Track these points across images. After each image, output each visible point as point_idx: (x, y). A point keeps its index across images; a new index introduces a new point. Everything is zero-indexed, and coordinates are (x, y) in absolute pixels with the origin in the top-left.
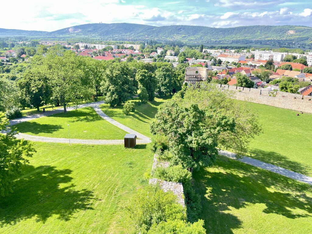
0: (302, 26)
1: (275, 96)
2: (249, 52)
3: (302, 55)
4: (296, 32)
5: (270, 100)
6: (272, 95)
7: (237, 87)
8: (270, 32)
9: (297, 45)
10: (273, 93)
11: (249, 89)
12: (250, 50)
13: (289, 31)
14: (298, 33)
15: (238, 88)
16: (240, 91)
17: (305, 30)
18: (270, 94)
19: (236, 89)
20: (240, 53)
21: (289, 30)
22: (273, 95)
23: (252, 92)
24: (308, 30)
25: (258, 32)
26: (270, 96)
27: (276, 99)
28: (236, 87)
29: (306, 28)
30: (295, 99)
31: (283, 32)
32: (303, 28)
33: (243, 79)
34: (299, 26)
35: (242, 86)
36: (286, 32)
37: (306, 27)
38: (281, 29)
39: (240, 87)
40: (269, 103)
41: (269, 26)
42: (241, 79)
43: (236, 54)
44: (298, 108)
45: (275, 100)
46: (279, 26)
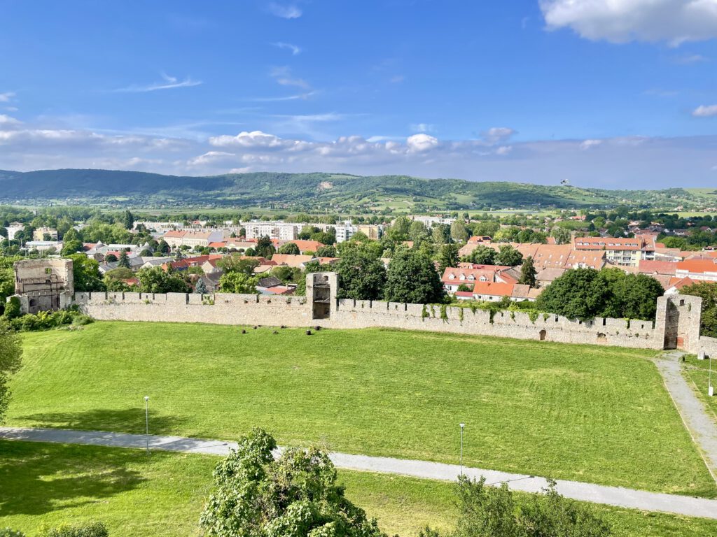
0: (344, 174)
1: (213, 303)
2: (238, 223)
3: (330, 225)
4: (334, 185)
5: (206, 313)
6: (208, 303)
7: (140, 295)
8: (289, 185)
9: (337, 208)
10: (209, 298)
11: (164, 295)
12: (240, 221)
13: (322, 184)
14: (337, 187)
15: (144, 295)
16: (148, 303)
17: (348, 181)
18: (205, 300)
19: (140, 298)
20: (216, 227)
21: (321, 181)
22: (210, 302)
23: (171, 301)
24: (353, 180)
25: (265, 185)
26: (205, 304)
27: (216, 308)
28: (138, 294)
29: (349, 177)
30: (247, 304)
31: (312, 185)
32: (345, 177)
33: (150, 275)
34: (337, 174)
35: (149, 292)
36: (316, 185)
37: (349, 175)
38: (307, 180)
39: (148, 294)
40: (205, 319)
41: (285, 174)
42: (147, 277)
43: (208, 229)
44: (255, 320)
45: (214, 312)
46: (303, 174)
